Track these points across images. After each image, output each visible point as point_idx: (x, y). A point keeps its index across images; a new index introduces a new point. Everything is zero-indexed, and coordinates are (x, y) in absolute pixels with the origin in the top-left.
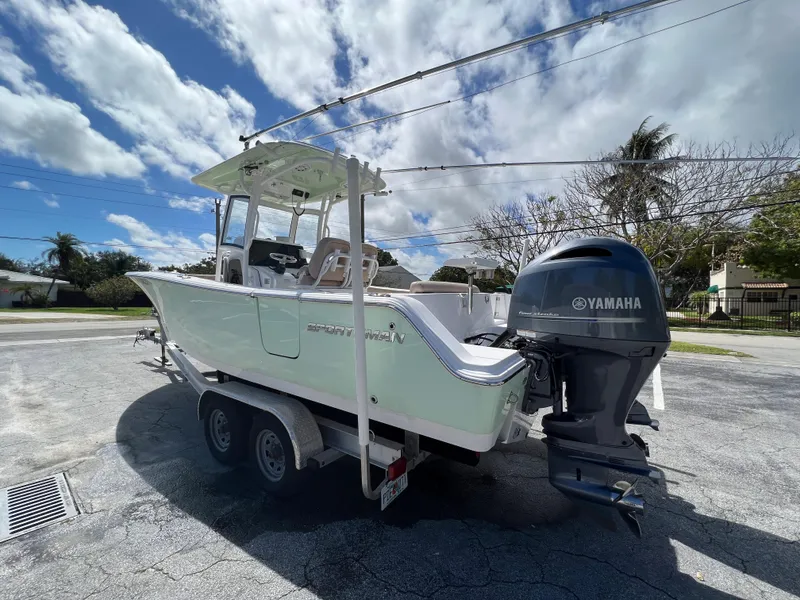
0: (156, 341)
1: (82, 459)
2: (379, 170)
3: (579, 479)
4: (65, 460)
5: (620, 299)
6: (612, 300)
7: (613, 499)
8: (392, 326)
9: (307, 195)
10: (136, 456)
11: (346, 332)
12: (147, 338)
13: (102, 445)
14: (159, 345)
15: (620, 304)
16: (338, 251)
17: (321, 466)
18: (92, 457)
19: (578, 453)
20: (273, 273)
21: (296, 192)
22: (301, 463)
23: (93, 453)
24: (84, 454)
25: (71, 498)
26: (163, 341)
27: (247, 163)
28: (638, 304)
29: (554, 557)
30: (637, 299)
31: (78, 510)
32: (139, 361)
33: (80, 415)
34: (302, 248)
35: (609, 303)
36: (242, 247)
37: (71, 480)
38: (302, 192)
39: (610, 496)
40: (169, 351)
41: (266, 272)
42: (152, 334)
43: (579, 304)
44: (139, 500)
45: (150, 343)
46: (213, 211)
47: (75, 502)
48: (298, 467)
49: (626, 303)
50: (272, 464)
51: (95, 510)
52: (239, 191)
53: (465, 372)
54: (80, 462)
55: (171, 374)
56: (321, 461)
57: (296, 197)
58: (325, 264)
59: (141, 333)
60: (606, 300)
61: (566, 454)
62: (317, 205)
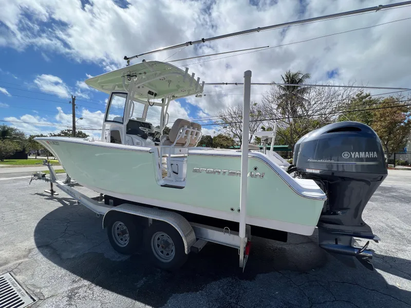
0: (47, 180)
1: (20, 261)
2: (203, 82)
3: (337, 243)
4: (6, 263)
5: (367, 153)
6: (364, 153)
7: (356, 252)
8: (256, 169)
9: (156, 95)
10: (59, 256)
11: (222, 173)
12: (40, 179)
13: (30, 251)
14: (49, 182)
15: (367, 155)
16: (186, 127)
17: (200, 250)
18: (27, 259)
19: (338, 230)
20: (140, 138)
21: (150, 93)
22: (188, 250)
23: (25, 257)
24: (19, 258)
25: (23, 291)
26: (53, 180)
27: (129, 73)
28: (376, 155)
29: (333, 285)
30: (375, 153)
31: (32, 298)
32: (34, 193)
33: (5, 231)
34: (151, 124)
35: (362, 155)
36: (122, 123)
37: (17, 277)
38: (153, 93)
39: (354, 251)
40: (58, 186)
41: (137, 138)
42: (44, 176)
43: (346, 155)
44: (75, 285)
45: (42, 182)
46: (70, 102)
47: (27, 292)
48: (186, 253)
49: (370, 155)
50: (162, 252)
51: (46, 297)
52: (117, 89)
53: (305, 193)
54: (19, 264)
55: (60, 200)
56: (199, 248)
57: (150, 95)
58: (179, 134)
59: (35, 175)
60: (361, 153)
61: (330, 231)
62: (159, 101)
